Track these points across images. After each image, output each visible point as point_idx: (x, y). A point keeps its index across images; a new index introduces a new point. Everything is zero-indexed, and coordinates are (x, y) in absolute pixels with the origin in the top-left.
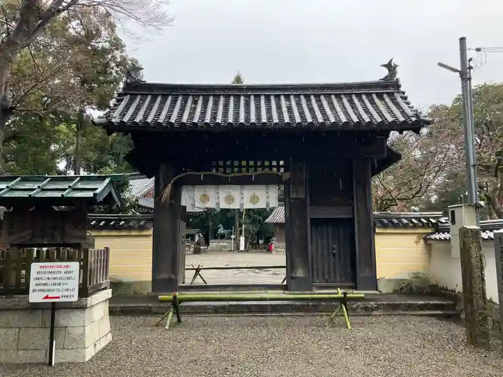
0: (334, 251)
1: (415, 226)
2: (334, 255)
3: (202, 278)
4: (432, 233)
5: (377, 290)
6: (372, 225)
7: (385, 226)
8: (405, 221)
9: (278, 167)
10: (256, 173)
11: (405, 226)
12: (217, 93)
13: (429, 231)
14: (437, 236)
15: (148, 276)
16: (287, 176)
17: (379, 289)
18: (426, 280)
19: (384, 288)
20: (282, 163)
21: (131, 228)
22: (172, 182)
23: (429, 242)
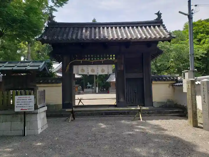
0: (136, 91)
1: (168, 80)
3: (82, 103)
4: (175, 83)
5: (153, 106)
6: (151, 80)
7: (156, 80)
8: (164, 78)
9: (112, 57)
10: (104, 60)
11: (165, 80)
12: (87, 26)
13: (174, 82)
14: (177, 84)
15: (60, 102)
16: (116, 61)
17: (154, 106)
18: (172, 102)
20: (114, 56)
21: (53, 83)
22: (69, 64)
23: (174, 87)
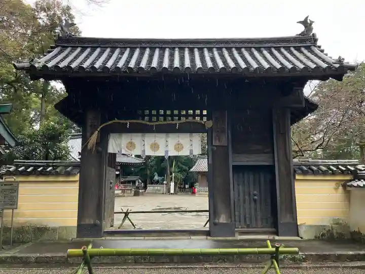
0: (256, 197)
1: (334, 173)
2: (255, 201)
3: (130, 220)
4: (351, 181)
5: (298, 236)
6: (292, 171)
7: (304, 173)
8: (324, 168)
9: (201, 116)
10: (180, 122)
11: (324, 173)
12: (143, 45)
13: (348, 178)
14: (355, 184)
15: (73, 221)
16: (209, 124)
17: (300, 235)
18: (346, 227)
19: (305, 234)
20: (205, 112)
21: (58, 174)
22: (99, 130)
23: (349, 189)
